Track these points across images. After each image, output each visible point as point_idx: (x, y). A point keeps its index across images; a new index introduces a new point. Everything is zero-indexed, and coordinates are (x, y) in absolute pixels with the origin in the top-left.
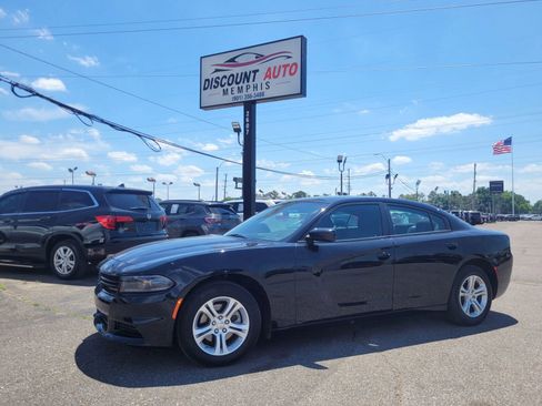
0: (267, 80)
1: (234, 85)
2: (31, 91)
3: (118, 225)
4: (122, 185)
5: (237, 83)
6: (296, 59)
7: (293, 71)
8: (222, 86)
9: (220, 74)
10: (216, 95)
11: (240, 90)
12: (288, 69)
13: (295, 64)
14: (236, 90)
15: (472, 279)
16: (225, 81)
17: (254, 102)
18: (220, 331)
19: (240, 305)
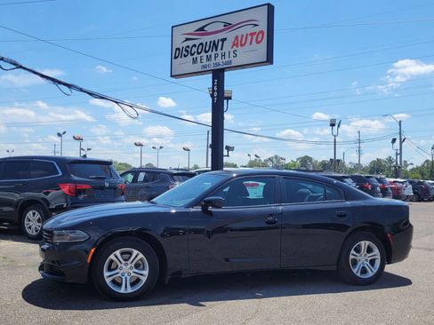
0: (235, 48)
1: (203, 54)
2: (15, 64)
3: (78, 192)
4: (85, 156)
5: (206, 52)
6: (263, 26)
7: (259, 39)
8: (192, 55)
9: (190, 43)
10: (186, 64)
11: (209, 58)
12: (255, 37)
13: (262, 32)
14: (205, 58)
15: (364, 244)
16: (194, 49)
17: (222, 71)
18: (126, 275)
19: (141, 256)
